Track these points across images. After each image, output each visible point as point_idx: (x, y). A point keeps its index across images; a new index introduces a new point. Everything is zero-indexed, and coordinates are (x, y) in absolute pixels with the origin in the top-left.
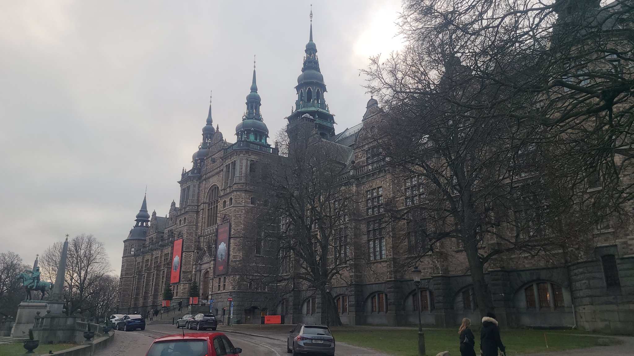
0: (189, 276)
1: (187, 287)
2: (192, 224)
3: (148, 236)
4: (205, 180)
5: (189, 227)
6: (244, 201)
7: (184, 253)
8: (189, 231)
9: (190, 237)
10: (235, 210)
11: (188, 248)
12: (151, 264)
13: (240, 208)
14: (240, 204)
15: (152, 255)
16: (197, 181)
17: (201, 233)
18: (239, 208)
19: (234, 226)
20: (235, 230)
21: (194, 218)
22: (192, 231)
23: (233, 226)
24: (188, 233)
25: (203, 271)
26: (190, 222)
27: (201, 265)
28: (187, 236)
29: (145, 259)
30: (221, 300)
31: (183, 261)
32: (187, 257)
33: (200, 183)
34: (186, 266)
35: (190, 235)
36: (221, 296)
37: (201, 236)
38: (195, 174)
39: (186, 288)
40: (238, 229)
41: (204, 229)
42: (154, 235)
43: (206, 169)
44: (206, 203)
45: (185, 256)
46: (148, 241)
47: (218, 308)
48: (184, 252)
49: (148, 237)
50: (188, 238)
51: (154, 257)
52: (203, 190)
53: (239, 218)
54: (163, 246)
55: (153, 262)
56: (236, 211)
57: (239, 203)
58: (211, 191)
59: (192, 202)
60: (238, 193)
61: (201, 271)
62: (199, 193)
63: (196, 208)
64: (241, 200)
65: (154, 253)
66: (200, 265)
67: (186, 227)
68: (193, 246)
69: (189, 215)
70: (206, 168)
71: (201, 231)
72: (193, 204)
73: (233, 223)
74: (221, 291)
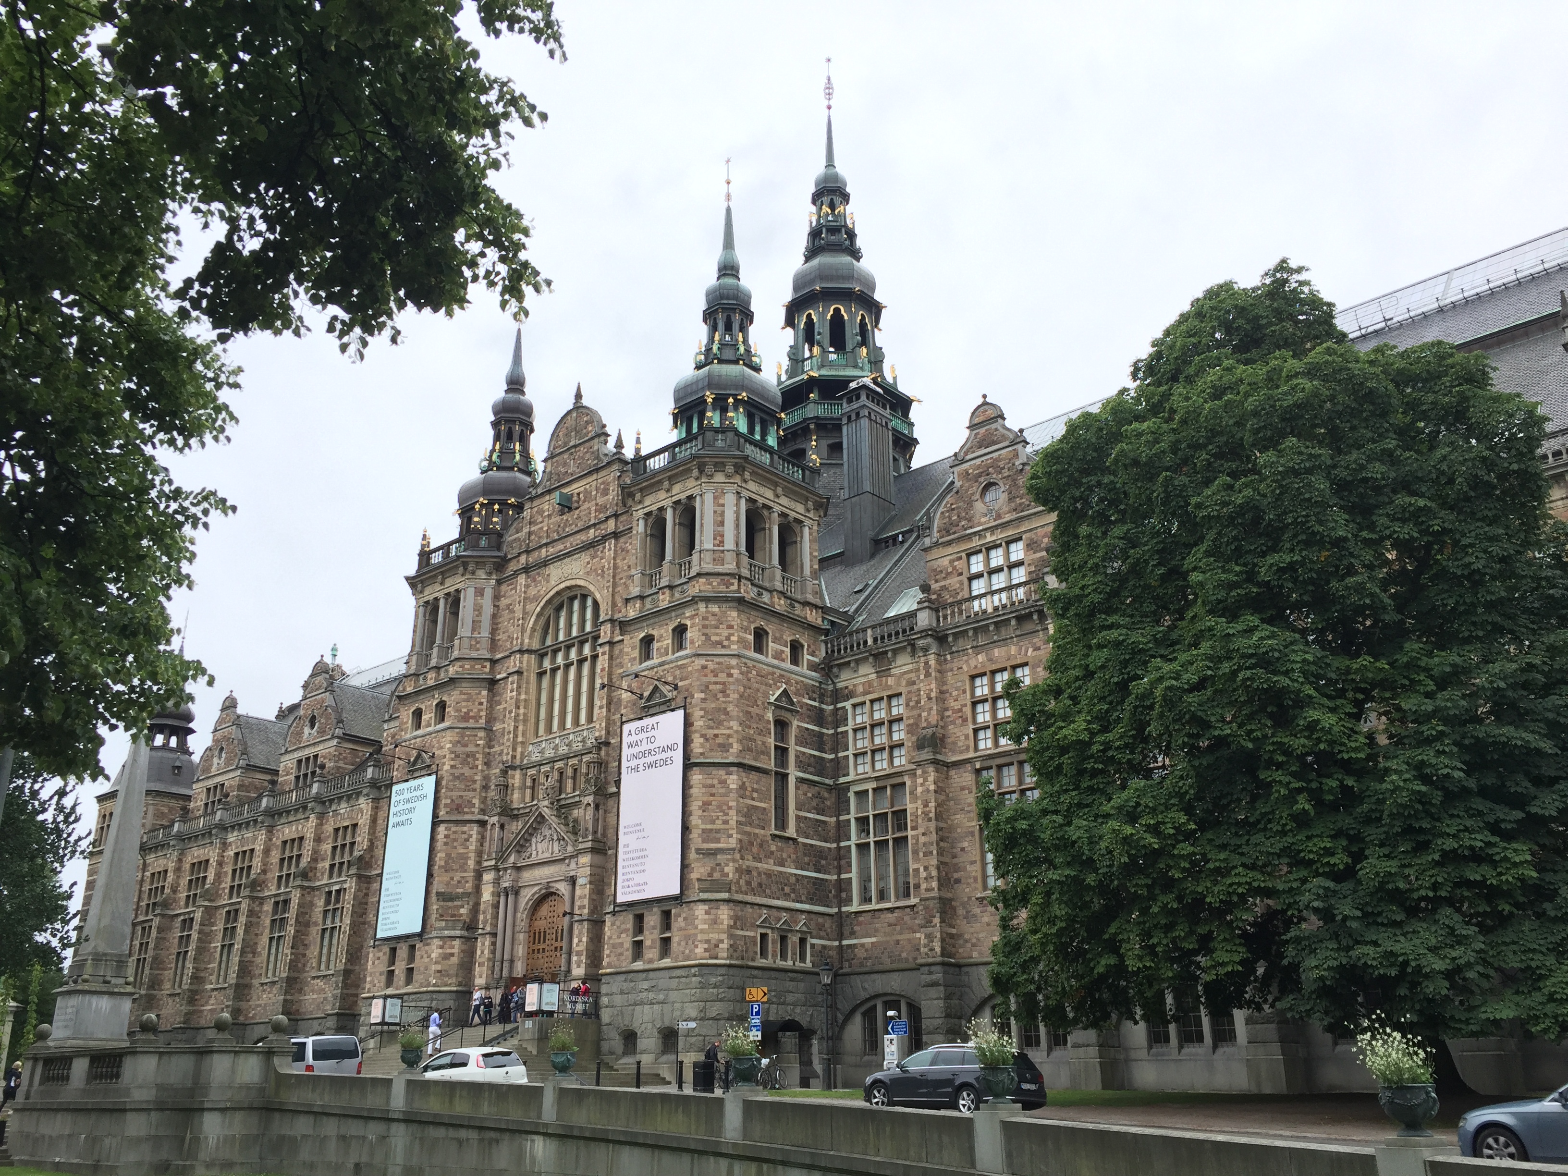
0: (462, 911)
1: (456, 951)
2: (471, 723)
3: (198, 781)
4: (526, 570)
5: (463, 736)
6: (734, 638)
7: (442, 829)
8: (460, 749)
9: (467, 771)
10: (704, 667)
11: (458, 809)
12: (219, 876)
13: (721, 660)
14: (724, 647)
15: (225, 845)
16: (490, 574)
17: (514, 757)
18: (717, 660)
19: (701, 723)
20: (707, 740)
21: (481, 704)
22: (471, 748)
23: (698, 724)
24: (457, 756)
25: (527, 896)
26: (466, 718)
27: (518, 869)
28: (452, 767)
29: (189, 860)
30: (651, 995)
31: (440, 856)
32: (455, 840)
33: (499, 582)
34: (450, 874)
35: (464, 762)
36: (653, 983)
37: (513, 768)
38: (483, 549)
39: (452, 955)
40: (716, 736)
41: (522, 743)
42: (231, 775)
43: (530, 533)
44: (529, 651)
45: (446, 836)
46: (204, 796)
47: (636, 1026)
48: (443, 822)
49: (200, 784)
50: (457, 772)
51: (232, 853)
52: (518, 608)
53: (720, 695)
54: (274, 814)
55: (228, 869)
56: (707, 671)
57: (719, 643)
58: (550, 611)
59: (471, 647)
60: (714, 608)
61: (517, 893)
62: (494, 616)
63: (487, 670)
64: (725, 633)
65: (232, 837)
66: (514, 873)
67: (449, 733)
68: (476, 801)
69: (461, 693)
70: (526, 530)
71: (514, 750)
72: (474, 655)
73: (697, 713)
74: (651, 961)
